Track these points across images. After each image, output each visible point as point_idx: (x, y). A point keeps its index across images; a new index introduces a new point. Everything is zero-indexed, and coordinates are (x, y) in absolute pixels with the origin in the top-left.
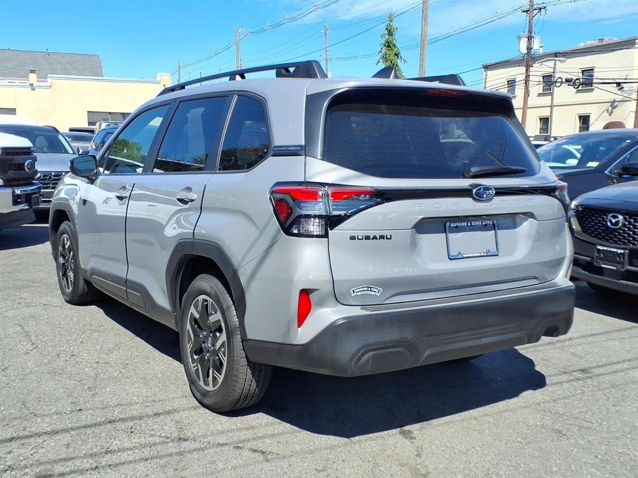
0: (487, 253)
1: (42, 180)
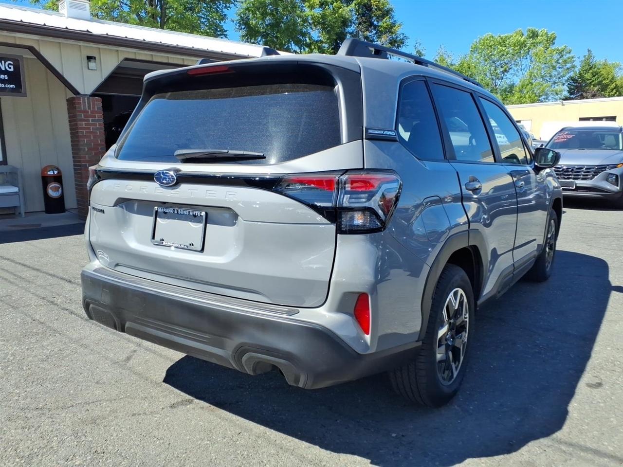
0: (187, 246)
1: (565, 172)
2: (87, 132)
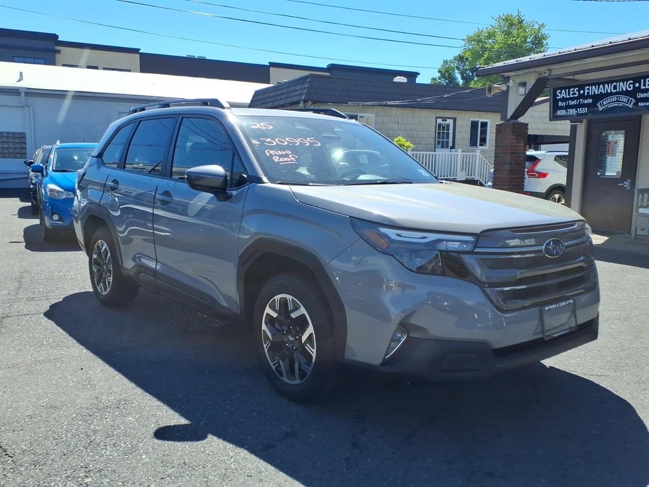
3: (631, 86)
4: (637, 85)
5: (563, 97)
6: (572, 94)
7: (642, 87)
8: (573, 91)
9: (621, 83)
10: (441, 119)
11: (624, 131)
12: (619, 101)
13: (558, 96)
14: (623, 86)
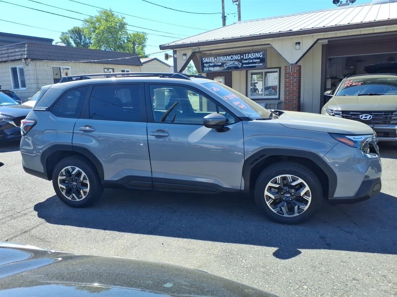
2: (289, 84)
3: (239, 57)
4: (242, 57)
5: (206, 62)
6: (211, 60)
7: (245, 58)
8: (211, 59)
9: (235, 56)
10: (106, 69)
11: (224, 77)
12: (234, 64)
13: (204, 61)
14: (235, 57)
